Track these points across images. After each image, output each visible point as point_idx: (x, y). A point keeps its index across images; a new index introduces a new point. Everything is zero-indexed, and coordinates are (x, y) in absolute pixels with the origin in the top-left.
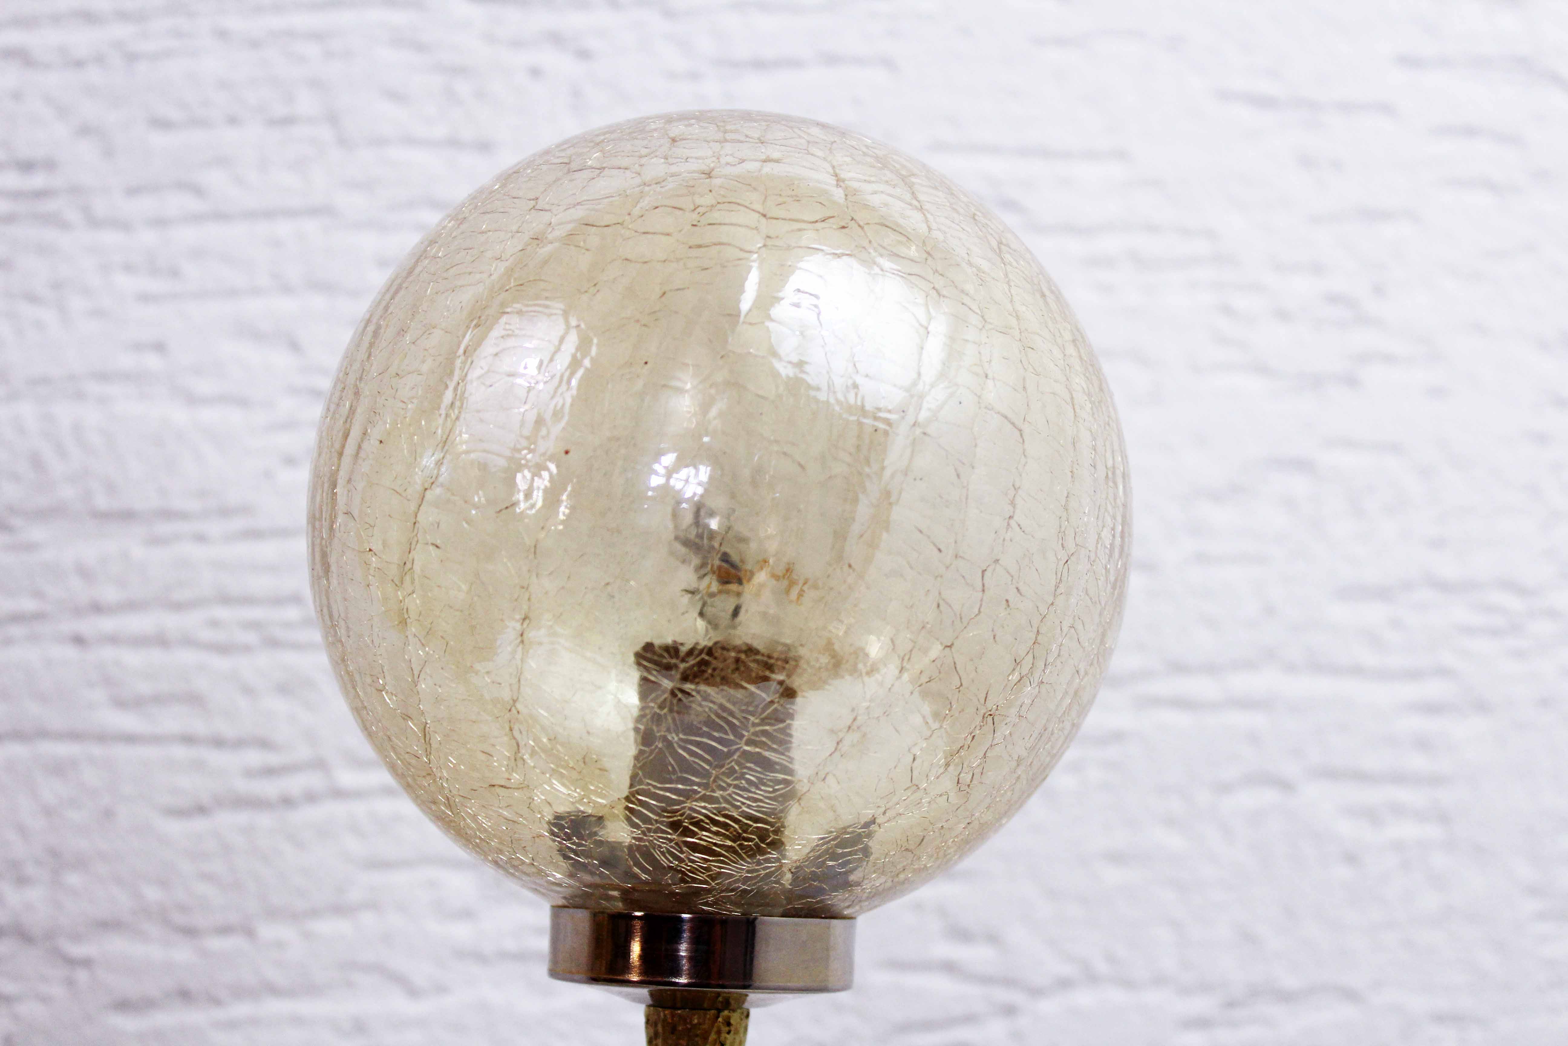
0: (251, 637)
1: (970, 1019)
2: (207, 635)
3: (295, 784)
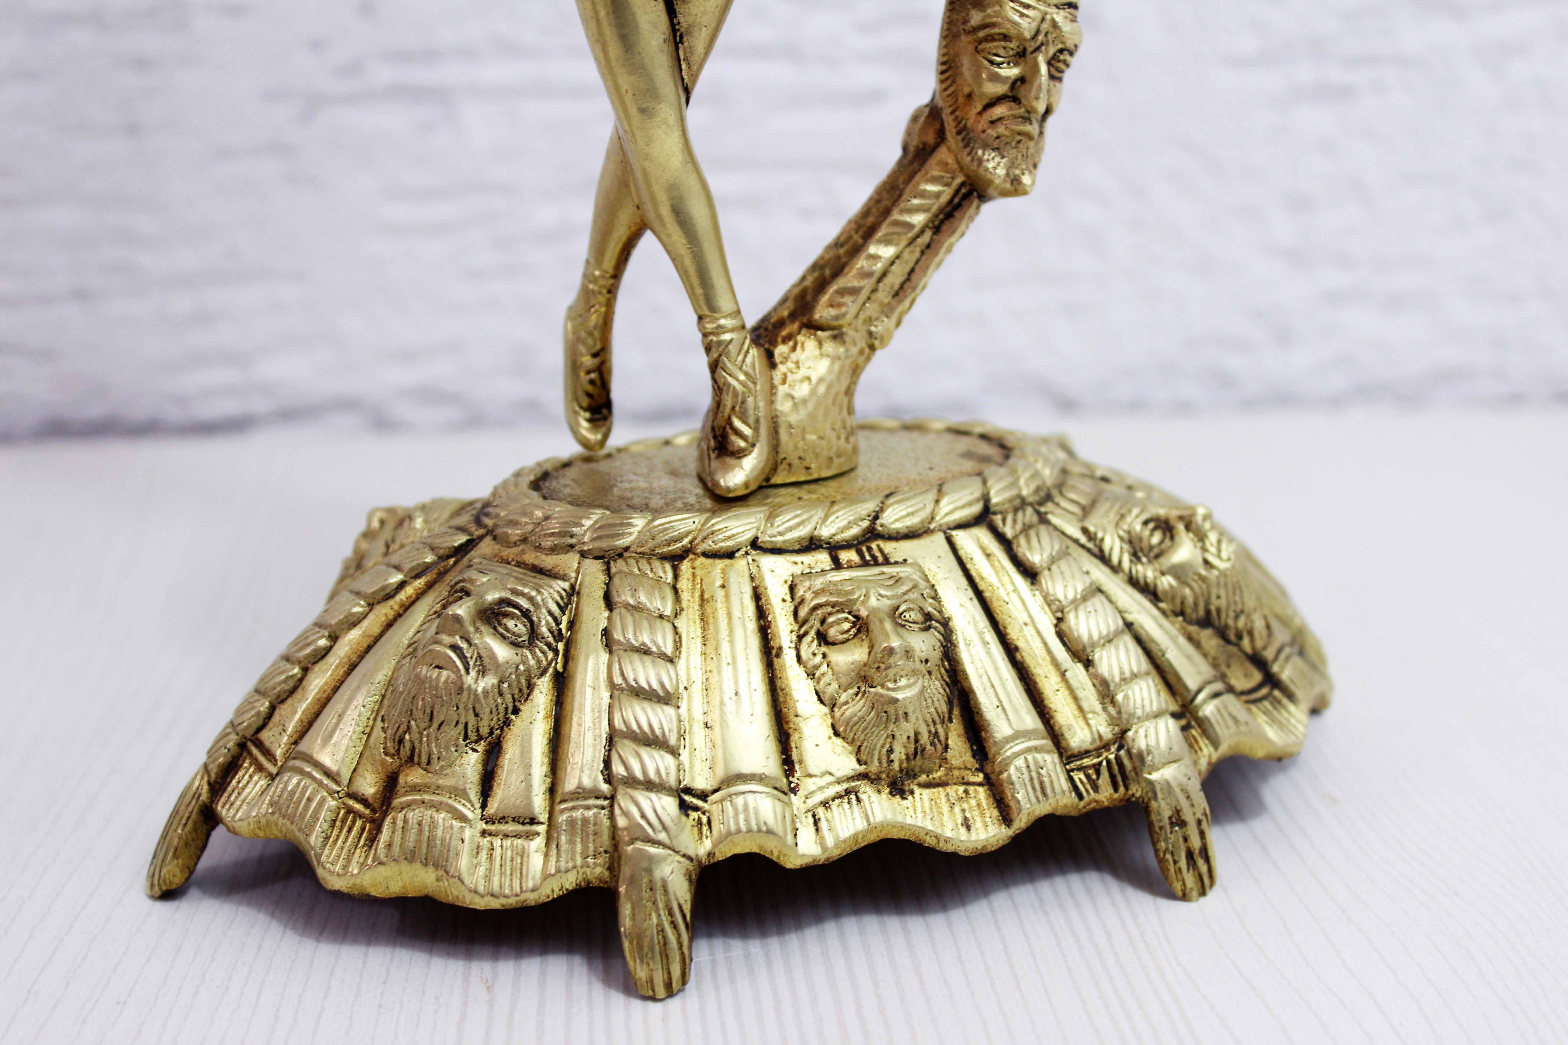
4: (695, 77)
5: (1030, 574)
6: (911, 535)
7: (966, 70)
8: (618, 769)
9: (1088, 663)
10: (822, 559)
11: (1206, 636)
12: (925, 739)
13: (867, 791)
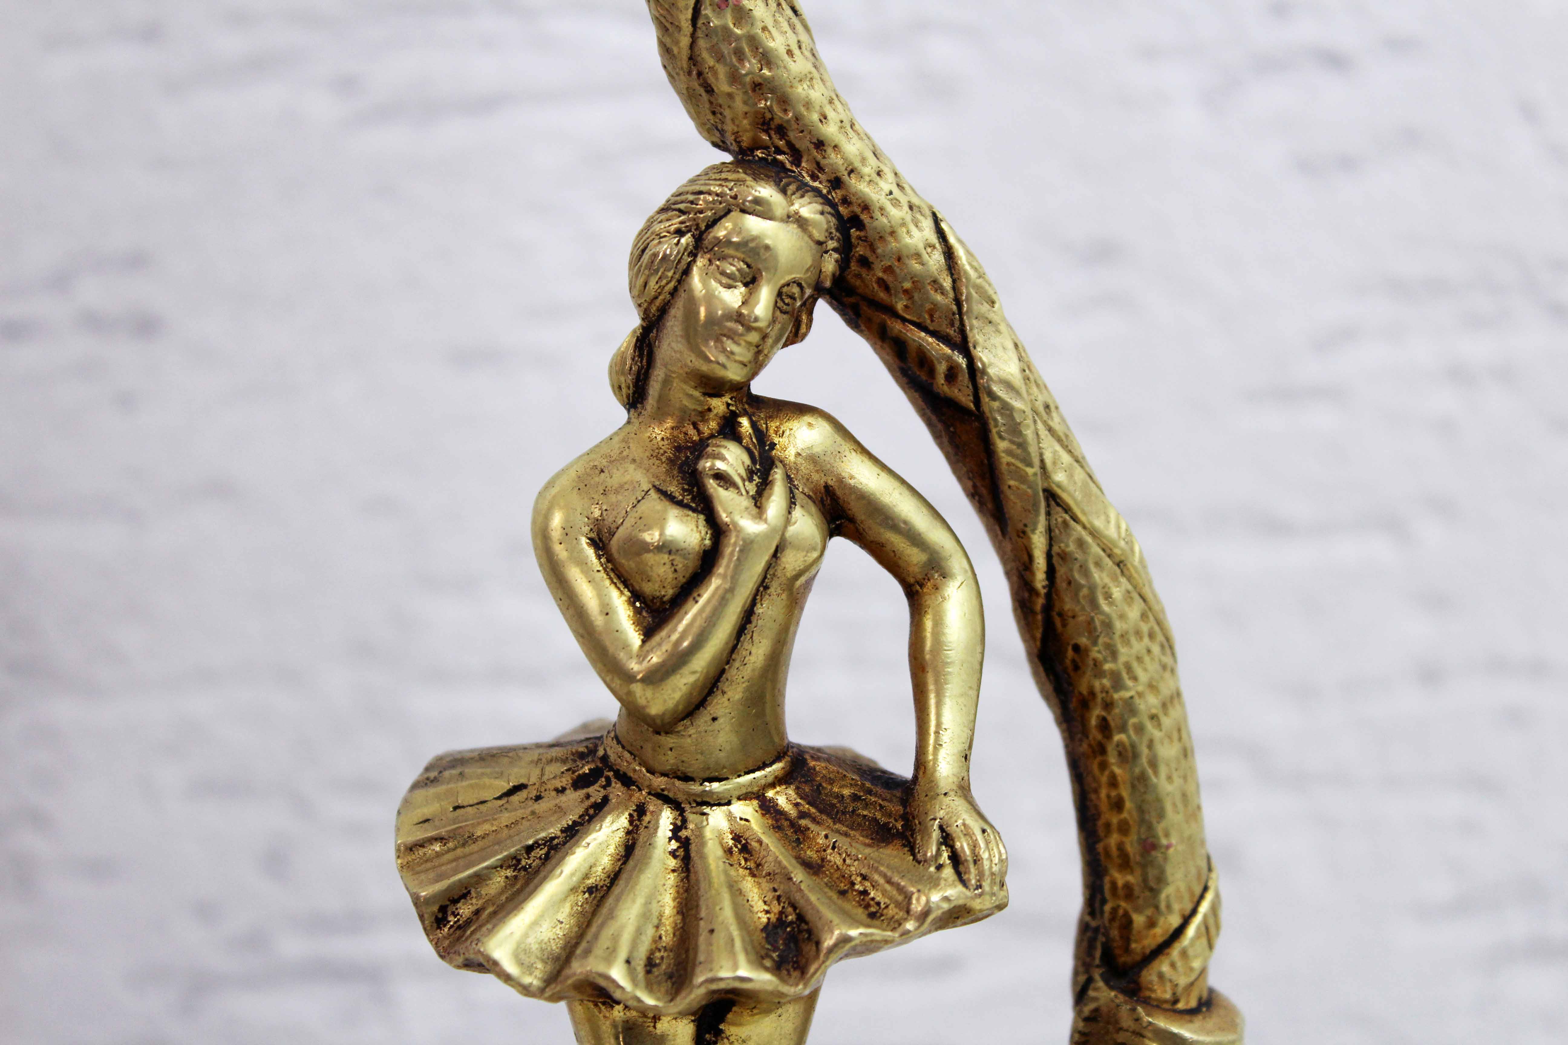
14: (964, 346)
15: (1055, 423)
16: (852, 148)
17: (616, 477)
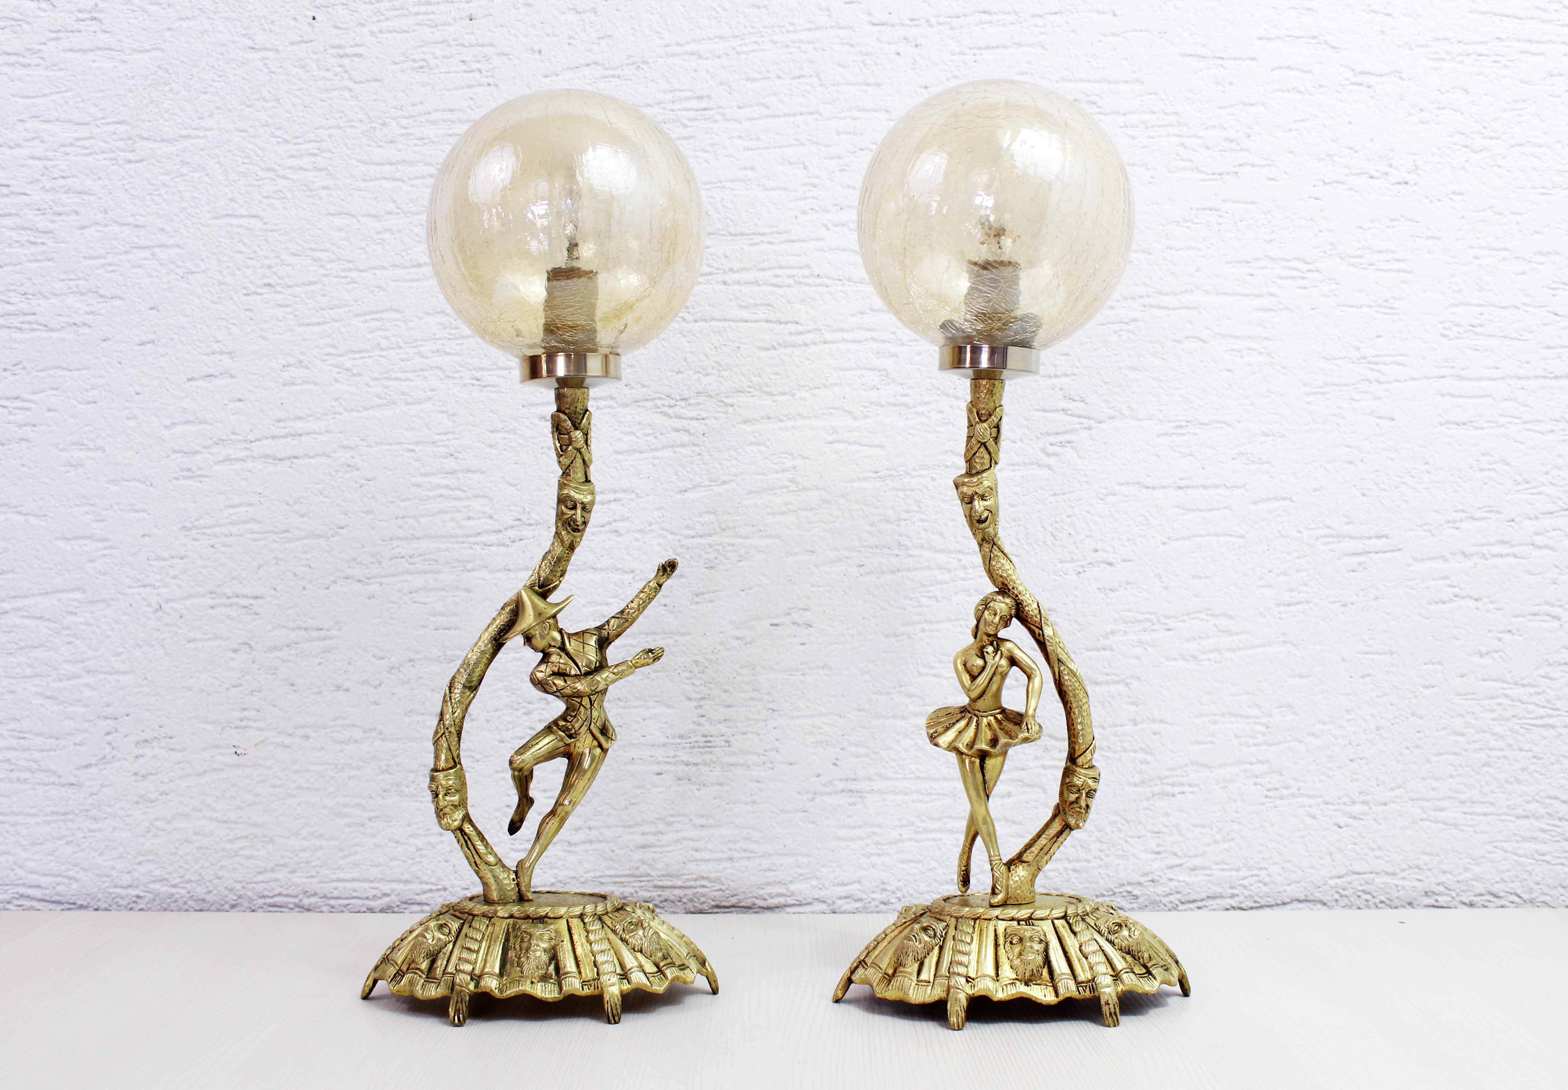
0: (791, 281)
1: (1073, 431)
2: (773, 281)
3: (808, 338)
4: (990, 793)
5: (1075, 933)
6: (1042, 919)
7: (1065, 795)
8: (951, 970)
9: (1087, 958)
10: (1015, 923)
11: (1128, 958)
12: (1035, 971)
13: (1018, 983)
14: (1041, 629)
15: (1061, 645)
16: (1021, 588)
17: (970, 652)
